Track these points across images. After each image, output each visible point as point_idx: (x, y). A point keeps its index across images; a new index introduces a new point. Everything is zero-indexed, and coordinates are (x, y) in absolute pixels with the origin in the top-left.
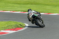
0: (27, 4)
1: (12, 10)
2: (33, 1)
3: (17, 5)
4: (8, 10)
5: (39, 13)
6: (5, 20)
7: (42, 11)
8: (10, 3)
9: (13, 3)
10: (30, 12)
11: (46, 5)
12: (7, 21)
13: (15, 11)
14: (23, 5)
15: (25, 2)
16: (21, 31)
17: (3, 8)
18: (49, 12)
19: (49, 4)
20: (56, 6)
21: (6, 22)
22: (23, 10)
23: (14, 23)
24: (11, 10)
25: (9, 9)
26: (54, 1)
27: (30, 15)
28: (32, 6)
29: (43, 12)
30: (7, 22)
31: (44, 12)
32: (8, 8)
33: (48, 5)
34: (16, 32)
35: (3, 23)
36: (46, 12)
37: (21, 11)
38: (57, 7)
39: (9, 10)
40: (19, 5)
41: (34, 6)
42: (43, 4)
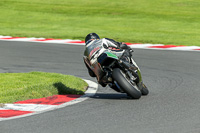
0: (95, 13)
1: (44, 33)
2: (113, 3)
3: (61, 18)
4: (29, 32)
5: (126, 48)
6: (19, 68)
7: (145, 39)
8: (37, 11)
9: (46, 11)
10: (94, 45)
11: (158, 16)
12: (26, 71)
13: (54, 38)
14: (78, 18)
15: (92, 5)
16: (74, 105)
17: (12, 28)
18: (169, 41)
19: (168, 14)
20: (192, 20)
21: (22, 75)
22: (79, 35)
23: (49, 79)
24: (38, 33)
25: (32, 29)
26: (184, 3)
27: (91, 55)
28: (109, 19)
29: (148, 42)
30: (27, 74)
31: (151, 42)
32: (29, 26)
33: (164, 17)
34: (56, 110)
35: (14, 80)
36: (159, 40)
37: (74, 38)
38: (196, 24)
39: (33, 33)
40: (67, 18)
41: (118, 19)
42: (148, 15)
